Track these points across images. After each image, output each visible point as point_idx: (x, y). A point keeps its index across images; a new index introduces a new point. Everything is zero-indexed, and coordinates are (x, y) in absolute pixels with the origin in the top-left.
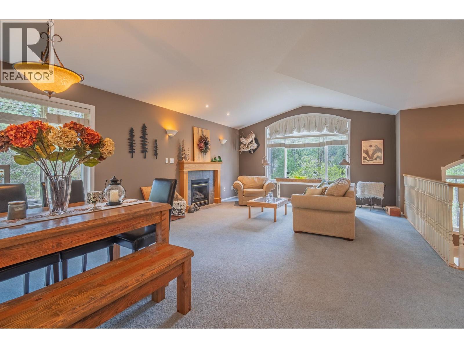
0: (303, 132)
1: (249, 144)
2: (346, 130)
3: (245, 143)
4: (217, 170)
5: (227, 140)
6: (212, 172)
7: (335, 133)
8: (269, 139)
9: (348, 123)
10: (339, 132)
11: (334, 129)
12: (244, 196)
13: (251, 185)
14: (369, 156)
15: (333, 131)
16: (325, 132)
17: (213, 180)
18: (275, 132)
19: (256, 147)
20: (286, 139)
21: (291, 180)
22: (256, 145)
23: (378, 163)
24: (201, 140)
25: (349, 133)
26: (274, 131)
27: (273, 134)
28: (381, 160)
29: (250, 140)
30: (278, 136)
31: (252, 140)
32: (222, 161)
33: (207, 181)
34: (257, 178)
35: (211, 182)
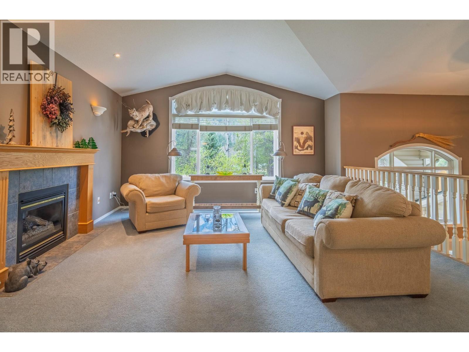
0: (225, 109)
1: (143, 122)
2: (277, 112)
3: (137, 119)
4: (87, 166)
5: (106, 109)
6: (76, 169)
7: (265, 114)
8: (175, 116)
9: (278, 103)
10: (269, 113)
11: (264, 109)
12: (147, 214)
13: (155, 189)
14: (301, 145)
15: (262, 112)
16: (253, 112)
17: (76, 186)
18: (185, 106)
19: (154, 127)
20: (200, 118)
21: (214, 178)
22: (154, 123)
23: (309, 153)
24: (52, 97)
25: (279, 116)
26: (183, 104)
27: (183, 110)
28: (312, 150)
29: (146, 114)
30: (189, 113)
31: (149, 115)
32: (97, 148)
33: (64, 189)
34: (165, 176)
35: (72, 191)
